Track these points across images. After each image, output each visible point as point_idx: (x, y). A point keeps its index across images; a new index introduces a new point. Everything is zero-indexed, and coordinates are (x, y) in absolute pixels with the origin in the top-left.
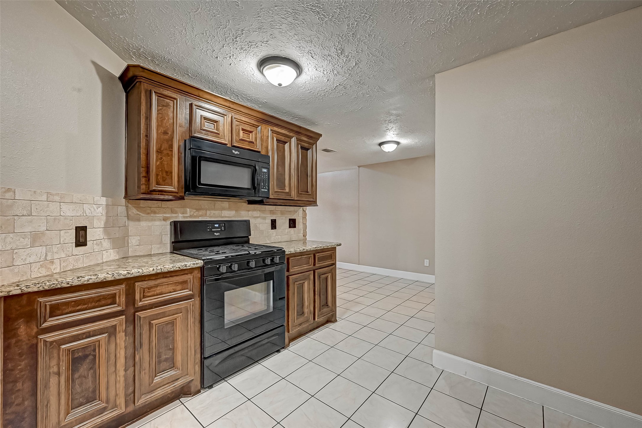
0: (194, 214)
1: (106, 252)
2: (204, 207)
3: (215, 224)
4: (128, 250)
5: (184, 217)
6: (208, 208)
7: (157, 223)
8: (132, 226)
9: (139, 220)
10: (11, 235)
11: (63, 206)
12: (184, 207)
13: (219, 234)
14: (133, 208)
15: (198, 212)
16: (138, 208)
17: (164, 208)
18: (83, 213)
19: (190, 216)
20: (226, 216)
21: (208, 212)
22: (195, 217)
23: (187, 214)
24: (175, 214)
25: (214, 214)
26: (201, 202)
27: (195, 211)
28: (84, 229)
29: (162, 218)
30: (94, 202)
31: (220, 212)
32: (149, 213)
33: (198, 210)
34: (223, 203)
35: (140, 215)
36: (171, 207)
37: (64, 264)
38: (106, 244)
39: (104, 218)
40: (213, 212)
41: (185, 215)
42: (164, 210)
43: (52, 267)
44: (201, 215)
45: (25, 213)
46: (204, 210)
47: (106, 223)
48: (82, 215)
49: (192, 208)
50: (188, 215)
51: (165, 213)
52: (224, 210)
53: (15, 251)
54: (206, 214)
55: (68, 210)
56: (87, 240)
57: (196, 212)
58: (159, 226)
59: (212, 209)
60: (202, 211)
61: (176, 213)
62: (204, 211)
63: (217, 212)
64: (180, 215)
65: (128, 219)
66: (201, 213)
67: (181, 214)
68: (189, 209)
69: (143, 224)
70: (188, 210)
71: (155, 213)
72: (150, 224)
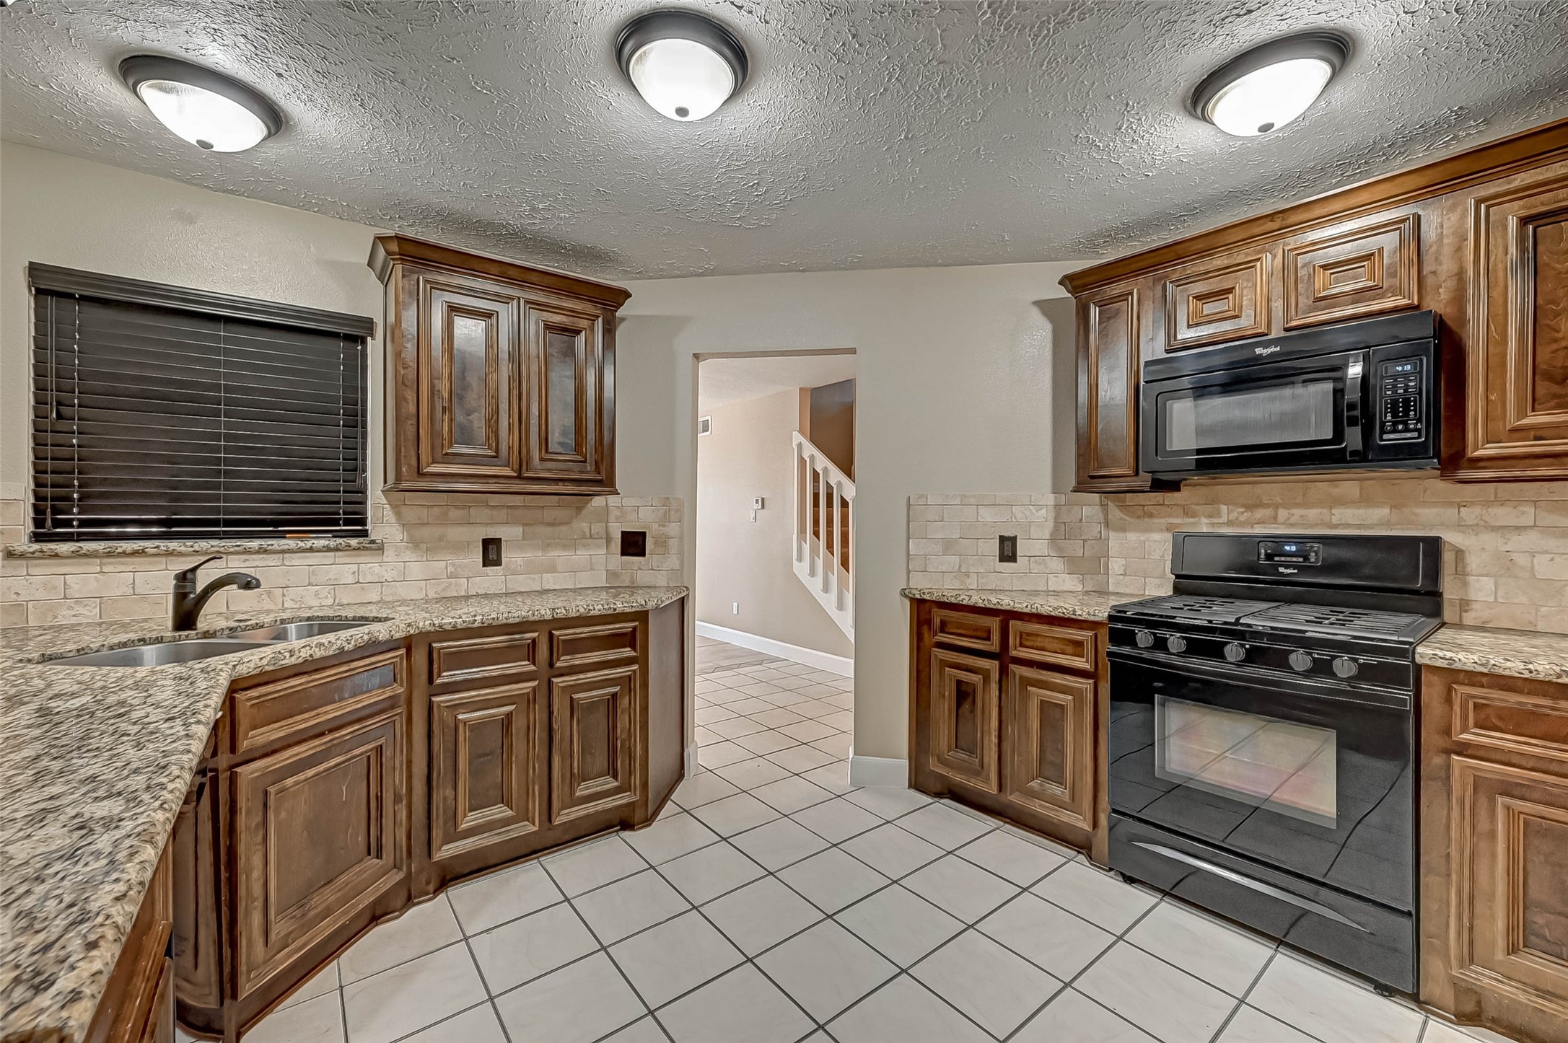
0: (1240, 519)
1: (1055, 576)
2: (1269, 500)
3: (1287, 545)
4: (1106, 580)
5: (1213, 524)
6: (1280, 501)
7: (1156, 536)
8: (1115, 539)
9: (1123, 529)
10: (924, 540)
11: (982, 510)
12: (1214, 501)
13: (1296, 571)
14: (1115, 508)
15: (1250, 514)
16: (1123, 507)
17: (1169, 506)
18: (1011, 517)
19: (1229, 523)
20: (1348, 524)
21: (1282, 513)
22: (1242, 524)
23: (1220, 517)
24: (1192, 517)
25: (1301, 516)
26: (1259, 489)
27: (1242, 510)
28: (1013, 540)
29: (1164, 527)
30: (1031, 501)
31: (1325, 511)
32: (1140, 517)
33: (1249, 507)
34: (1337, 486)
35: (1126, 520)
36: (1183, 503)
37: (983, 581)
38: (1056, 564)
39: (1051, 524)
40: (1298, 512)
41: (1215, 520)
42: (1169, 509)
43: (968, 582)
44: (1260, 519)
45: (937, 518)
46: (1269, 508)
47: (1053, 533)
48: (1010, 520)
49: (1234, 504)
50: (1224, 519)
51: (1170, 516)
52: (1341, 505)
53: (928, 557)
54: (1275, 518)
55: (987, 515)
56: (1018, 554)
57: (1245, 514)
58: (1160, 541)
59: (1298, 505)
60: (1264, 511)
61: (1194, 516)
62: (1271, 509)
63: (1313, 513)
64: (1204, 520)
65: (1107, 525)
66: (1260, 513)
67: (1206, 517)
68: (1226, 507)
69: (1132, 537)
70: (1224, 508)
71: (1151, 516)
72: (1143, 537)
